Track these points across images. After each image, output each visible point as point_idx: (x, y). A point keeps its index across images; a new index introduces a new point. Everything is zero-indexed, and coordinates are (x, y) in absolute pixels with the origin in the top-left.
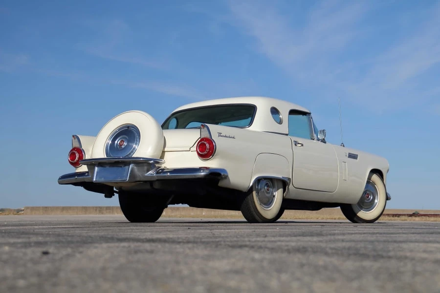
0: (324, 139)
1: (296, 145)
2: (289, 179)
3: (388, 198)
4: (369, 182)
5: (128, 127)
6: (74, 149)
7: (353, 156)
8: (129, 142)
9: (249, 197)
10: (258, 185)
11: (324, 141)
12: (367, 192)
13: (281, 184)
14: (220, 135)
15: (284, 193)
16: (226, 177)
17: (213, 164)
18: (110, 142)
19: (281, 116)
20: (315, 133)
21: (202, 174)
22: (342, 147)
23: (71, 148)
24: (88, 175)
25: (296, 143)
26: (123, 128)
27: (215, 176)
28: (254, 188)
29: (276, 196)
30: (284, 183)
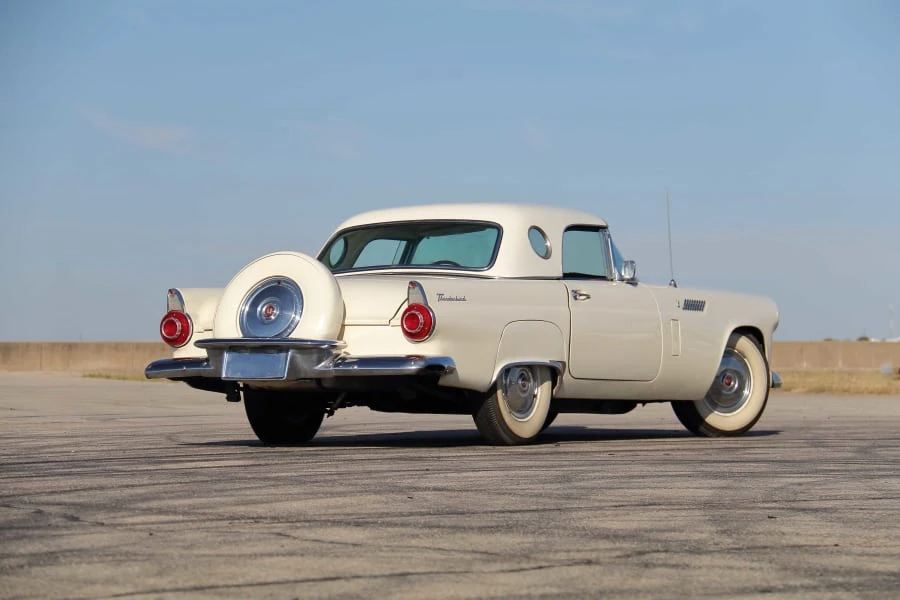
0: (633, 279)
1: (576, 298)
2: (564, 363)
3: (772, 385)
4: (730, 352)
5: (279, 282)
6: (170, 314)
7: (694, 306)
8: (282, 309)
9: (490, 401)
10: (506, 379)
11: (632, 282)
12: (728, 374)
13: (548, 374)
14: (441, 297)
15: (553, 388)
16: (452, 371)
17: (429, 349)
18: (247, 309)
19: (548, 244)
20: (615, 265)
21: (414, 368)
22: (672, 288)
23: (166, 313)
24: (208, 366)
25: (576, 294)
26: (268, 283)
27: (435, 369)
28: (499, 384)
29: (538, 397)
30: (553, 372)
